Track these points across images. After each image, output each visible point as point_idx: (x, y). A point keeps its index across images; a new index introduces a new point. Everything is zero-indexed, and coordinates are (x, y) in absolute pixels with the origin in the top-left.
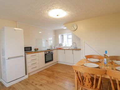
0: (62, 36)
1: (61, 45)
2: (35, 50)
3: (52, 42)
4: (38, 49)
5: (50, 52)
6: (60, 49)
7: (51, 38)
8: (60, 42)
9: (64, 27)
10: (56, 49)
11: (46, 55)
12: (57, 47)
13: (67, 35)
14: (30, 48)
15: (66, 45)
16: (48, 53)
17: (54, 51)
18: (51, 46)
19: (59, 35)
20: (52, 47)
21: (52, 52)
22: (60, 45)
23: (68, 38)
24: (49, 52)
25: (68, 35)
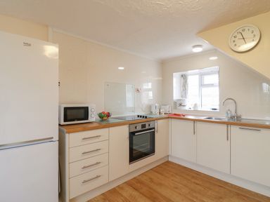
0: (184, 77)
1: (180, 105)
2: (101, 116)
3: (151, 94)
4: (108, 115)
5: (147, 127)
6: (177, 117)
7: (150, 84)
8: (176, 95)
9: (194, 47)
10: (163, 115)
11: (132, 134)
12: (168, 109)
13: (197, 76)
14: (83, 111)
15: (196, 105)
16: (139, 128)
17: (160, 122)
18: (150, 107)
19: (174, 74)
20: (153, 110)
21: (151, 127)
22: (175, 103)
23: (202, 85)
24: (144, 126)
25: (202, 75)
